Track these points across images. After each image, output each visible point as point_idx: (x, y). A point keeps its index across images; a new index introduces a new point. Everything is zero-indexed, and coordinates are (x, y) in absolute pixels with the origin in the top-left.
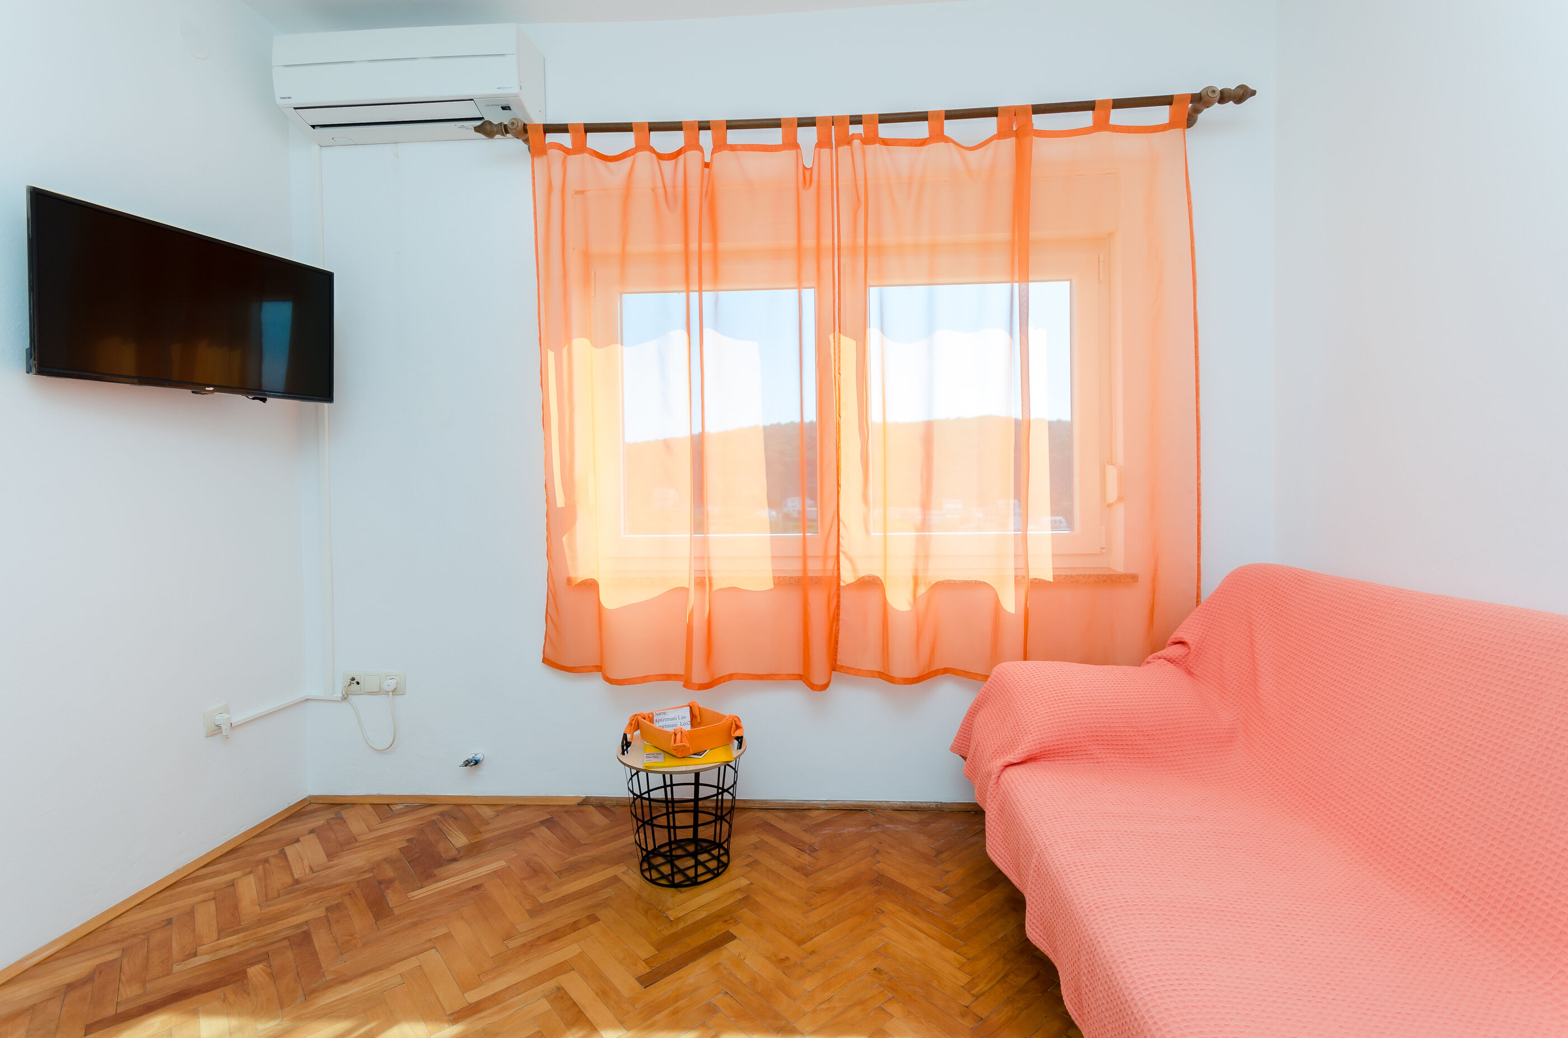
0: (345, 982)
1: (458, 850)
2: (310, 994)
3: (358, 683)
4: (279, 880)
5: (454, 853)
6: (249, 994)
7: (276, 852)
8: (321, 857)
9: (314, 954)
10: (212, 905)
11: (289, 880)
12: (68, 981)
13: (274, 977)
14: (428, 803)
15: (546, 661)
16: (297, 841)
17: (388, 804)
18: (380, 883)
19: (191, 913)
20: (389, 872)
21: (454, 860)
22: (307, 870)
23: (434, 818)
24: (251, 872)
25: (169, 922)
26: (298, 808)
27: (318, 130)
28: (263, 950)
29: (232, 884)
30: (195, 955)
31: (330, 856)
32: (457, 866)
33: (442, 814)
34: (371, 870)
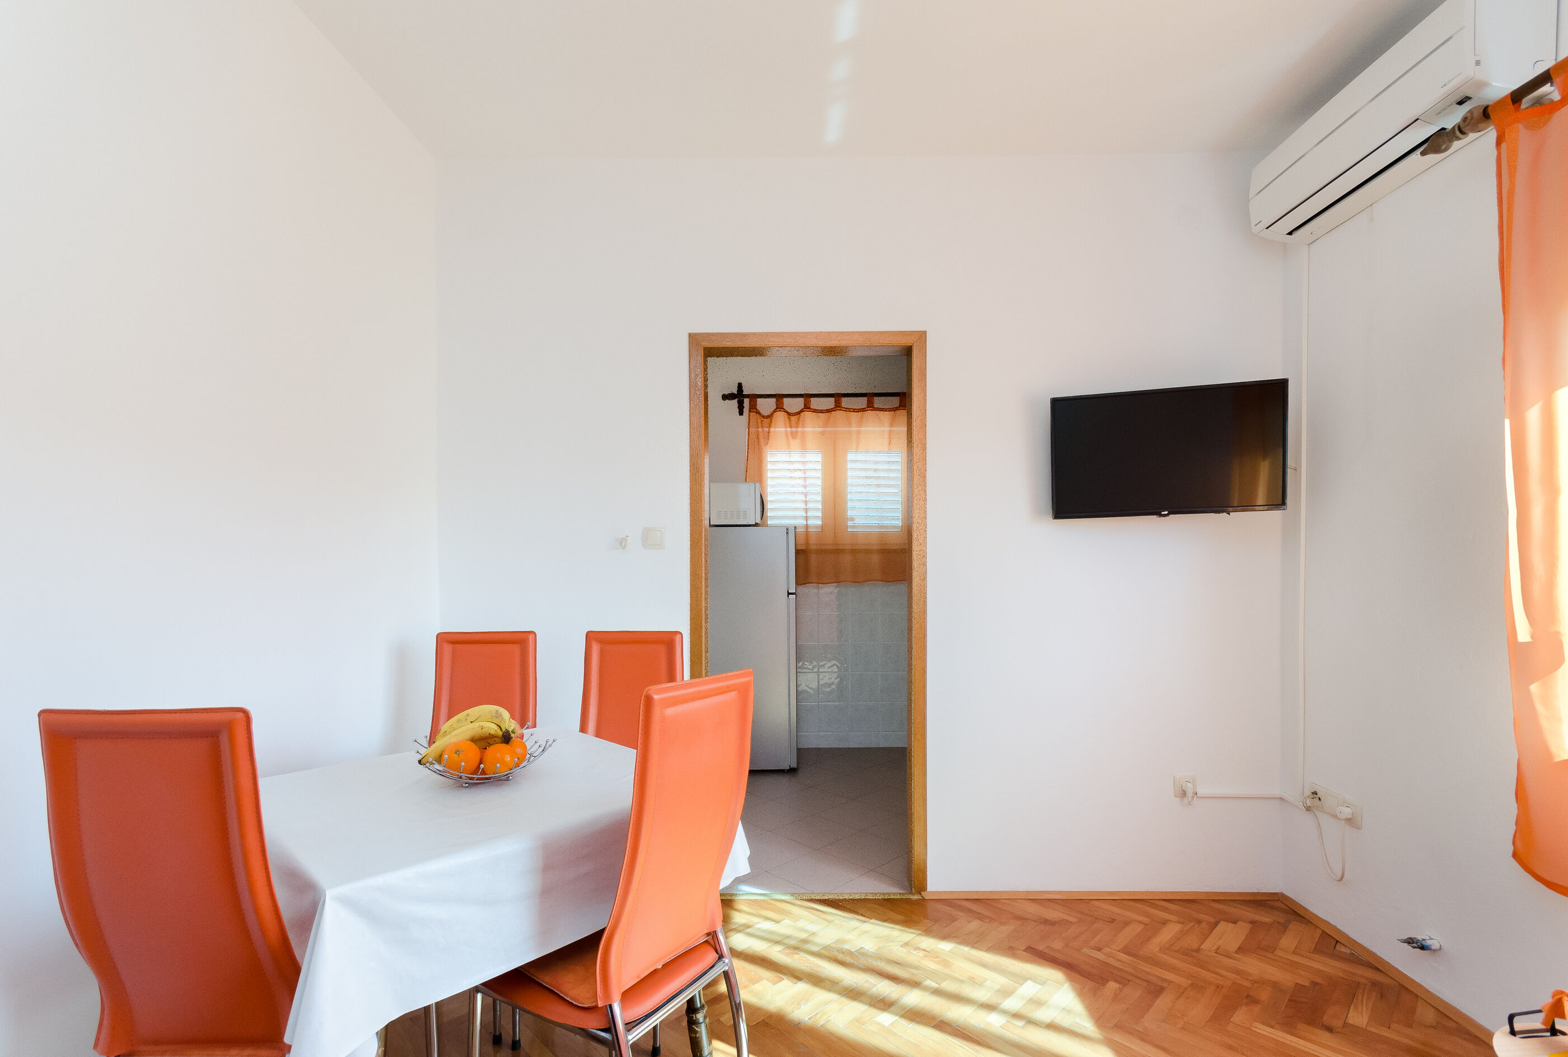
0: (1143, 1040)
1: (1346, 1024)
2: (1119, 1027)
3: (1320, 799)
4: (1191, 941)
5: (1337, 1023)
6: (1095, 995)
7: (1212, 920)
8: (1233, 945)
9: (1150, 1006)
10: (1142, 926)
11: (1195, 946)
12: (1047, 918)
13: (1116, 998)
14: (1374, 964)
15: (1515, 855)
16: (1235, 922)
17: (1337, 941)
18: (1248, 996)
19: (1127, 924)
20: (1264, 995)
21: (1330, 1029)
22: (1215, 947)
23: (1362, 981)
24: (1182, 923)
25: (1113, 920)
26: (1265, 898)
27: (1296, 234)
28: (1130, 978)
29: (1165, 923)
30: (1099, 950)
31: (1241, 950)
32: (1325, 1036)
33: (1374, 984)
34: (1255, 982)
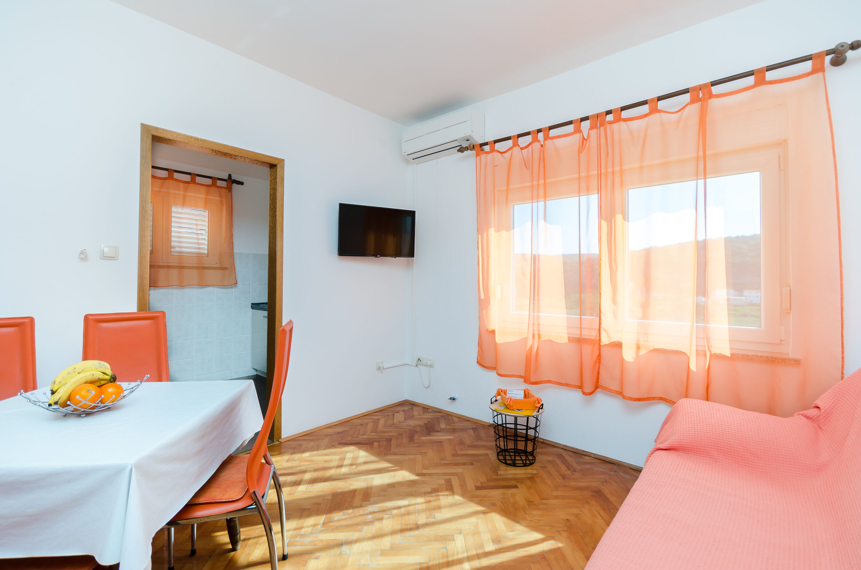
0: (395, 455)
1: (441, 429)
2: (386, 454)
3: (421, 361)
4: (390, 422)
5: (439, 429)
6: (372, 449)
7: (392, 414)
8: (403, 419)
9: (391, 445)
10: (372, 424)
11: (392, 423)
12: (338, 431)
13: (379, 447)
14: (439, 411)
15: (478, 362)
16: (399, 412)
17: (427, 408)
18: (415, 431)
19: (367, 424)
20: (419, 429)
21: (438, 432)
22: (398, 421)
23: (439, 417)
24: (384, 418)
25: (362, 425)
26: (402, 403)
27: (415, 160)
28: (379, 439)
29: (378, 419)
30: (364, 435)
31: (405, 419)
32: (438, 433)
33: (442, 416)
34: (414, 427)
